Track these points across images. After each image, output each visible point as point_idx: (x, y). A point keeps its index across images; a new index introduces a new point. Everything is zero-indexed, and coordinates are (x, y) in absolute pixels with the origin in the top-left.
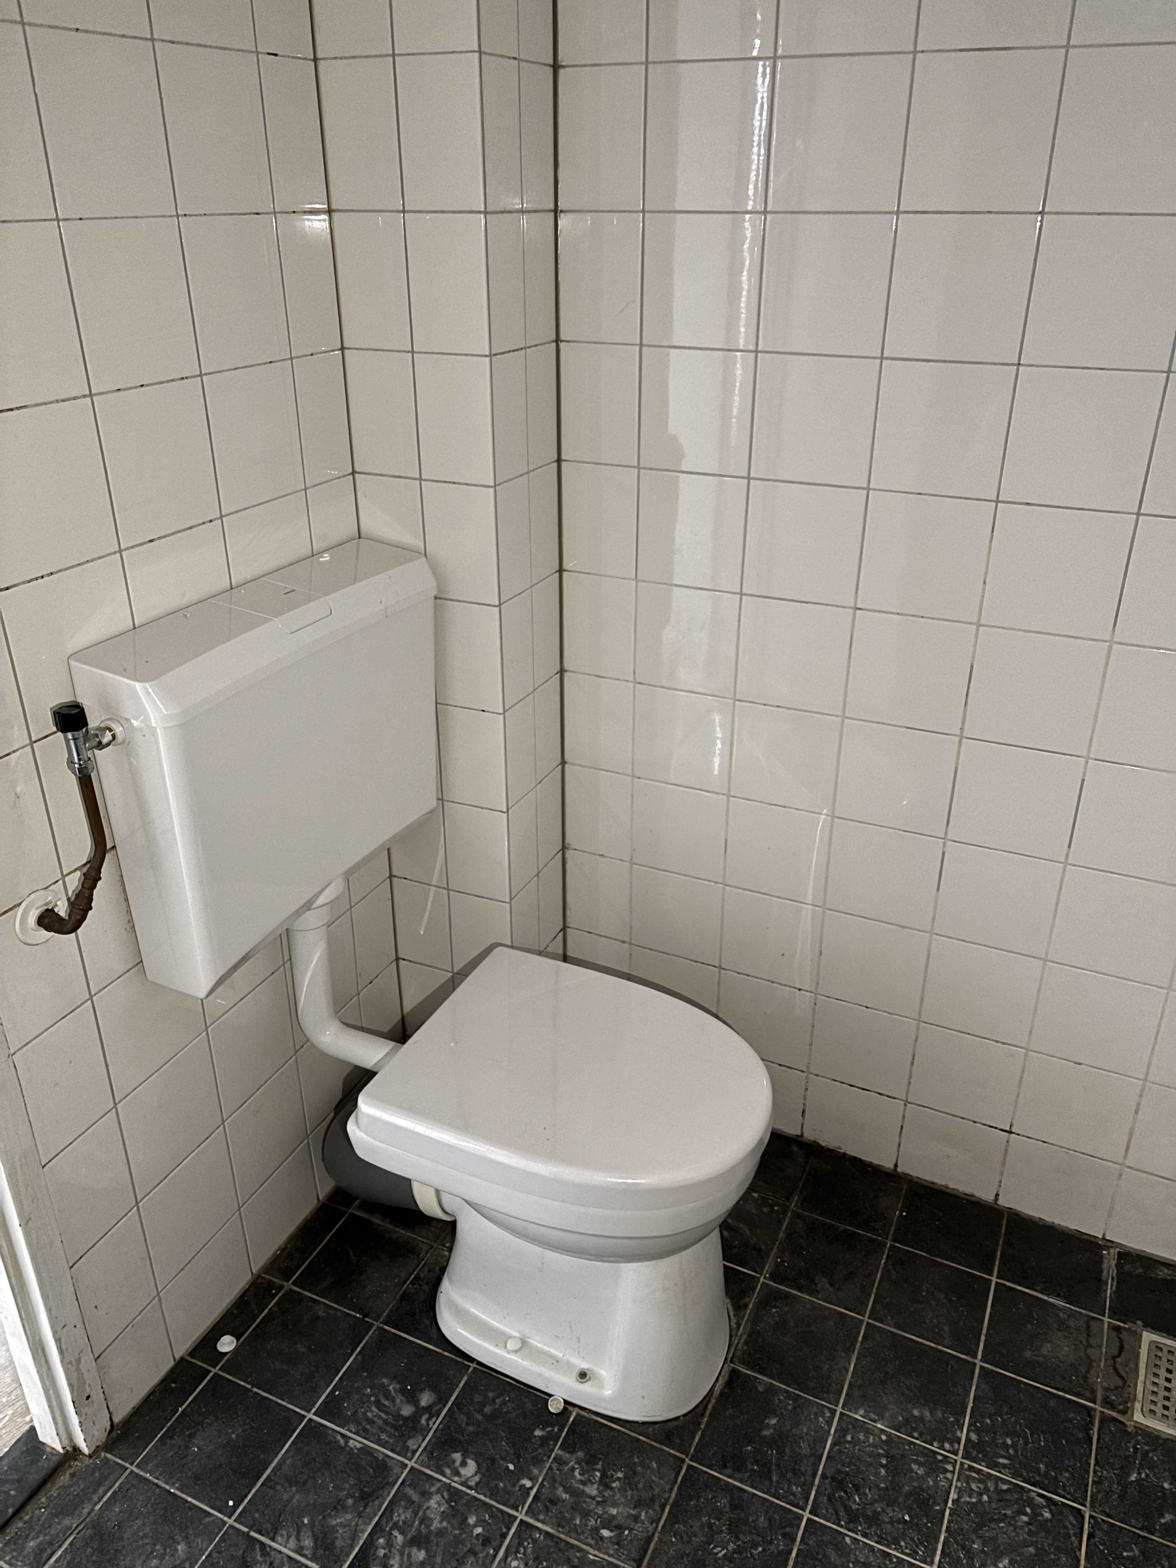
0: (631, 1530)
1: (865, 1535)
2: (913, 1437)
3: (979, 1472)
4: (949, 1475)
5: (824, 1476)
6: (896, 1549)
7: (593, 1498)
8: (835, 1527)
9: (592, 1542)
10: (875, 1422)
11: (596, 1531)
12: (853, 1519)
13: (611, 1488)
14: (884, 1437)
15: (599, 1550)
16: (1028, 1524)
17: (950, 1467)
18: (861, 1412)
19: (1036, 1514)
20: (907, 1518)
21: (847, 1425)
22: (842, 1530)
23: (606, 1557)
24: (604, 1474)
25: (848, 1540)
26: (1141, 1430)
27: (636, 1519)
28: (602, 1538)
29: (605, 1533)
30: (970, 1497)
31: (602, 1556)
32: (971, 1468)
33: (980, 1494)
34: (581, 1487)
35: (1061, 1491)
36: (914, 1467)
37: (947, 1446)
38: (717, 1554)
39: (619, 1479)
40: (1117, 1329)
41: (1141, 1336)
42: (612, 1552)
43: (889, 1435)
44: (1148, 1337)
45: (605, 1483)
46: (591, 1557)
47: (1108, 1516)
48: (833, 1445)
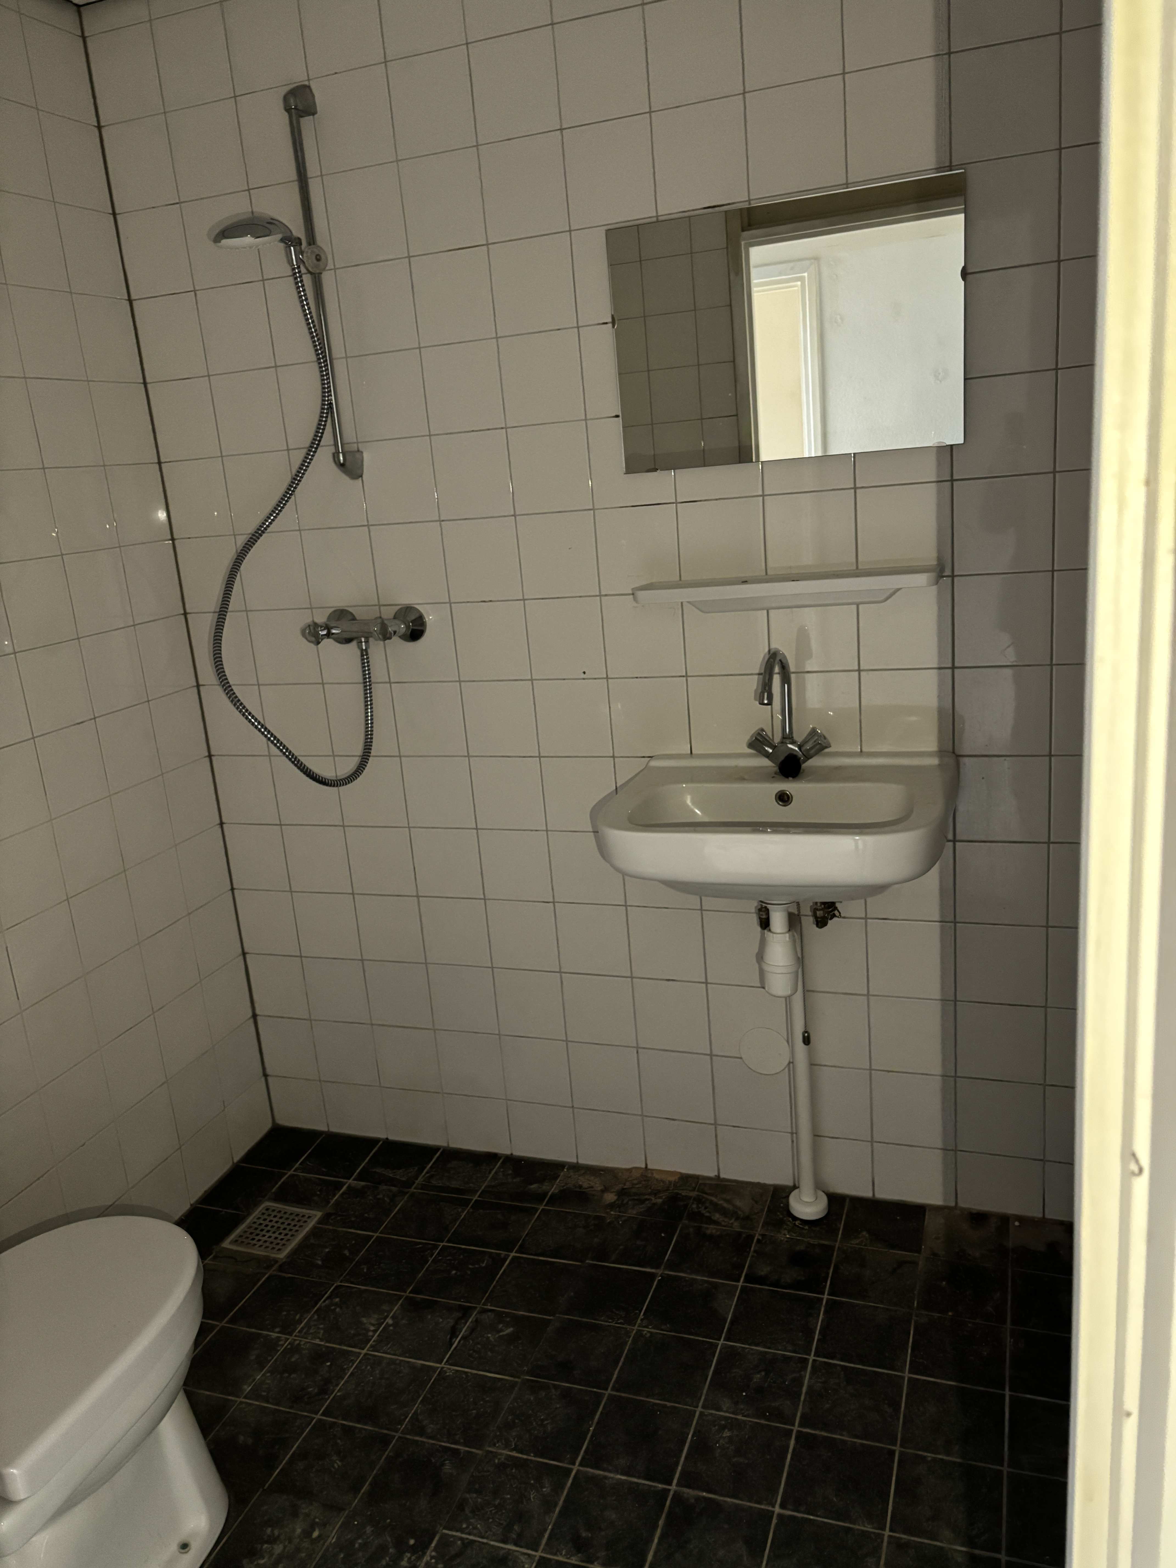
0: (316, 1518)
1: (337, 1385)
2: (271, 1360)
3: (303, 1328)
4: (302, 1343)
5: (291, 1408)
6: (348, 1370)
7: (285, 1547)
8: (328, 1402)
9: (322, 1542)
10: (255, 1380)
11: (314, 1541)
12: (324, 1391)
13: (279, 1536)
14: (268, 1374)
15: (329, 1537)
16: (341, 1308)
17: (297, 1342)
18: (245, 1387)
19: (336, 1305)
20: (328, 1364)
21: (255, 1394)
22: (331, 1397)
23: (335, 1531)
24: (267, 1542)
25: (338, 1394)
26: (288, 1256)
27: (307, 1515)
28: (319, 1536)
29: (316, 1534)
30: (319, 1333)
31: (333, 1534)
32: (299, 1332)
33: (319, 1328)
34: (274, 1556)
35: (323, 1293)
36: (293, 1360)
37: (281, 1343)
38: (339, 1466)
39: (272, 1531)
40: (215, 1258)
41: (224, 1248)
42: (331, 1529)
43: (268, 1371)
44: (226, 1244)
45: (272, 1540)
46: (334, 1540)
47: (342, 1275)
48: (268, 1402)
